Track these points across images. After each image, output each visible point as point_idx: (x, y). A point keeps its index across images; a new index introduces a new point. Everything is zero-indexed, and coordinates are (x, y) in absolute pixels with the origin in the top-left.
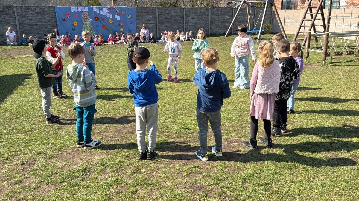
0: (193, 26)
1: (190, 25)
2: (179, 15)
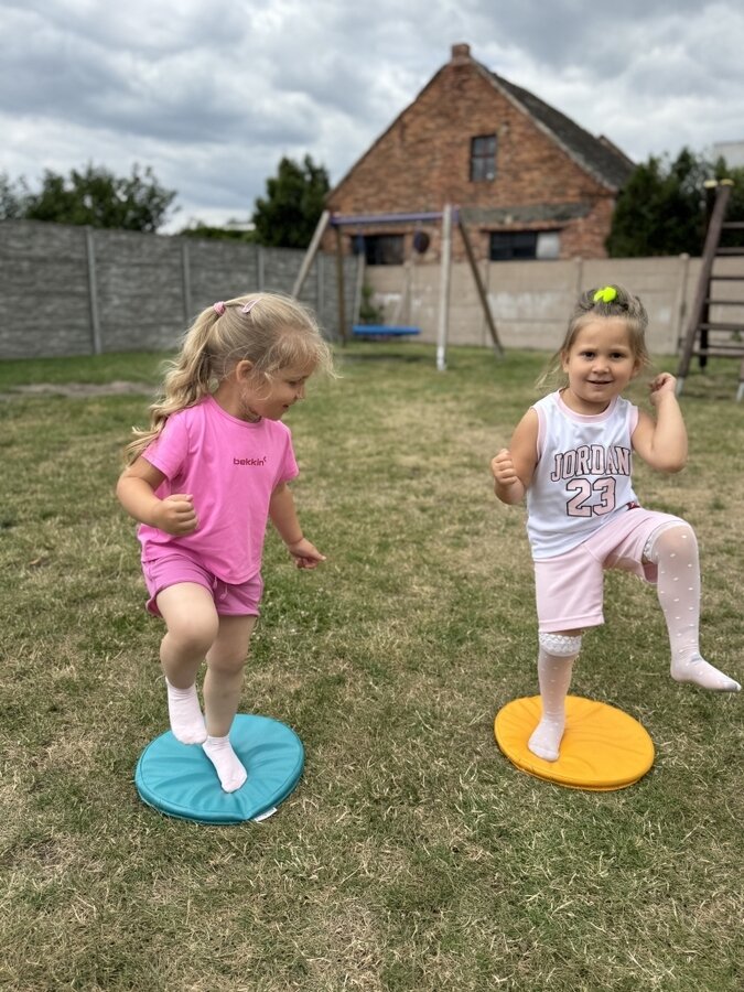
1: (116, 302)
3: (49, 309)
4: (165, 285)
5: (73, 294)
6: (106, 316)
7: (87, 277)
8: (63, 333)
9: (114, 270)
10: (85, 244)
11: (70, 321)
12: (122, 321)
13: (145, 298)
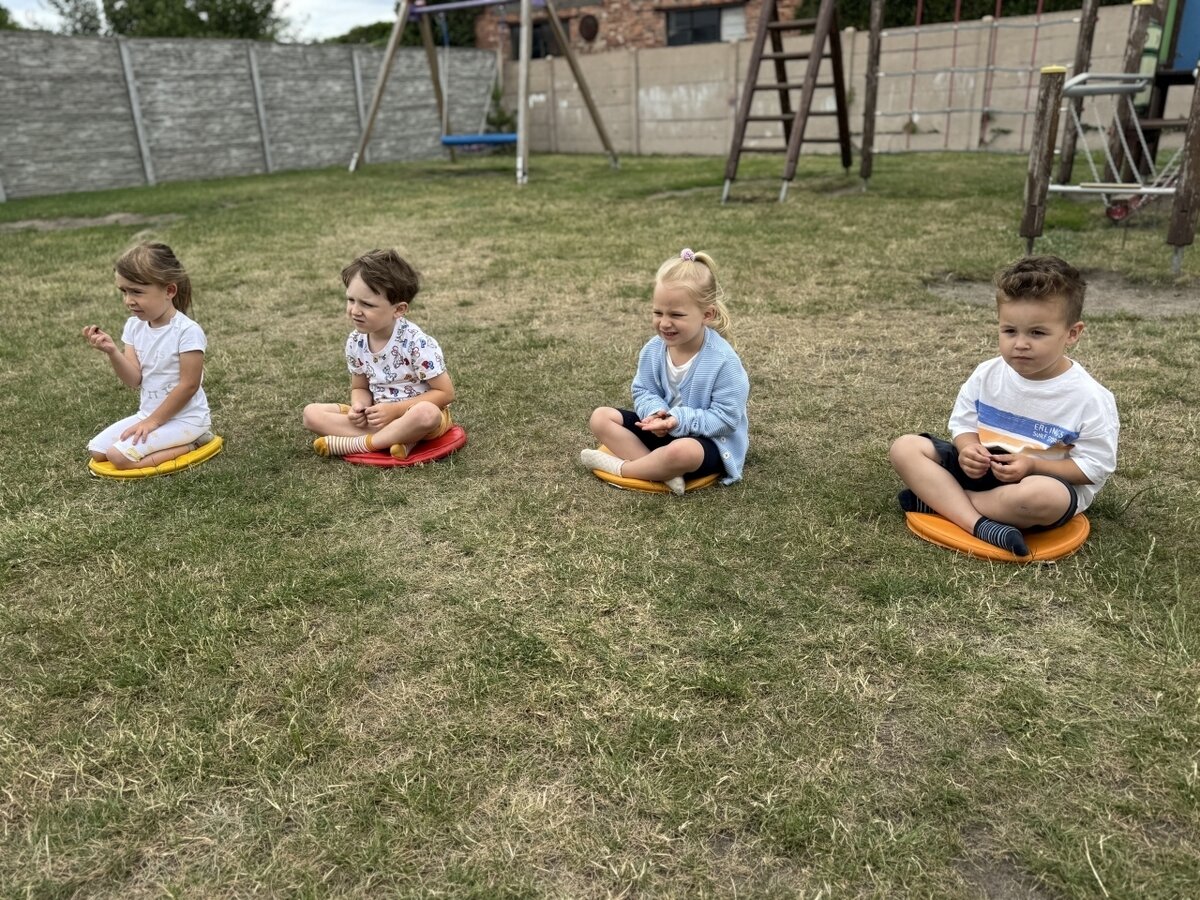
0: (183, 128)
1: (168, 123)
2: (99, 77)
3: (83, 135)
4: (231, 99)
5: (113, 117)
6: (158, 140)
7: (127, 94)
8: (104, 163)
9: (161, 85)
10: (120, 56)
11: (111, 149)
12: (179, 145)
13: (206, 116)
